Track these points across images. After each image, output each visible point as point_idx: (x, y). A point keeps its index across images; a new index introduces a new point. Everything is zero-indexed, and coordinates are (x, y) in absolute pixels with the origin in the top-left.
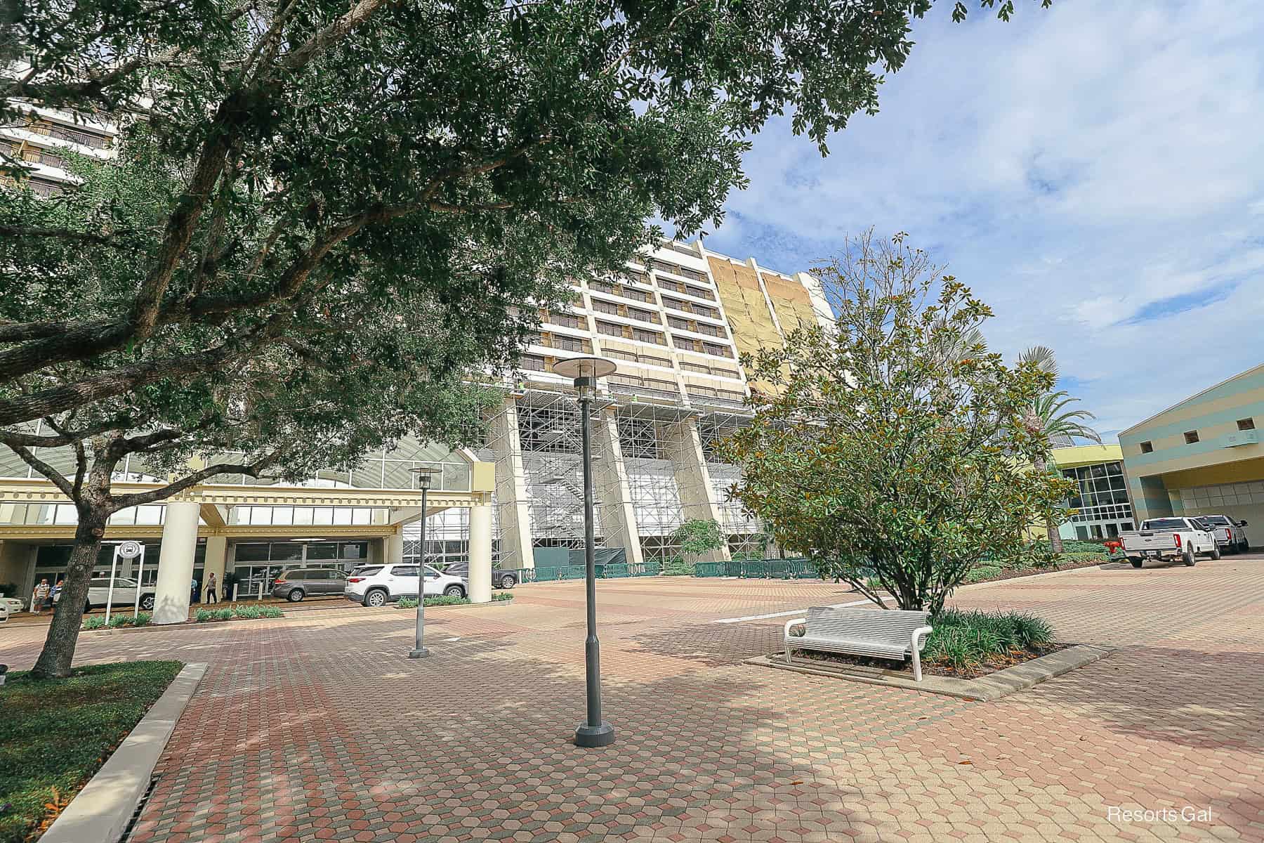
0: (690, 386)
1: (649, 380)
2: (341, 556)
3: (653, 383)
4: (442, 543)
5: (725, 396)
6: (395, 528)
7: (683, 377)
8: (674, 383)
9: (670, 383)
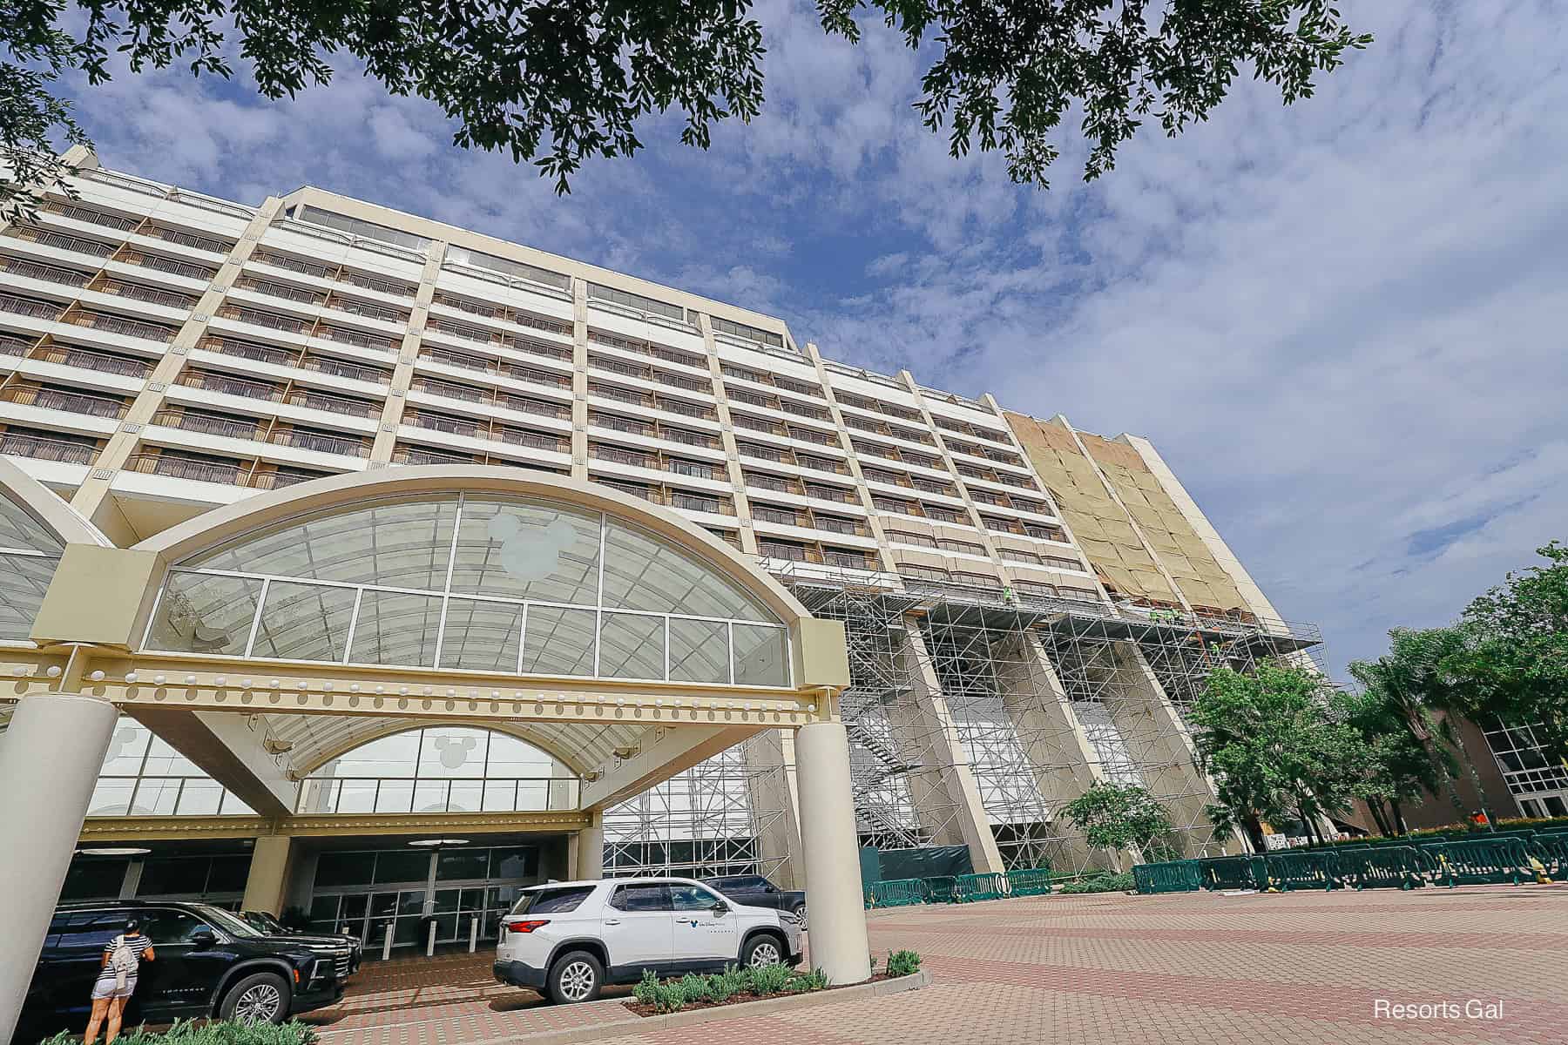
0: (1019, 581)
1: (961, 573)
2: (495, 873)
3: (964, 578)
4: (664, 844)
5: (1070, 595)
6: (589, 815)
7: (1009, 569)
8: (994, 578)
9: (989, 577)
